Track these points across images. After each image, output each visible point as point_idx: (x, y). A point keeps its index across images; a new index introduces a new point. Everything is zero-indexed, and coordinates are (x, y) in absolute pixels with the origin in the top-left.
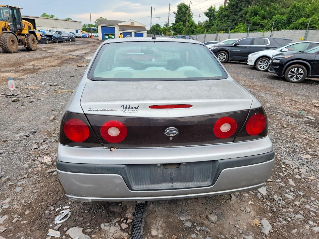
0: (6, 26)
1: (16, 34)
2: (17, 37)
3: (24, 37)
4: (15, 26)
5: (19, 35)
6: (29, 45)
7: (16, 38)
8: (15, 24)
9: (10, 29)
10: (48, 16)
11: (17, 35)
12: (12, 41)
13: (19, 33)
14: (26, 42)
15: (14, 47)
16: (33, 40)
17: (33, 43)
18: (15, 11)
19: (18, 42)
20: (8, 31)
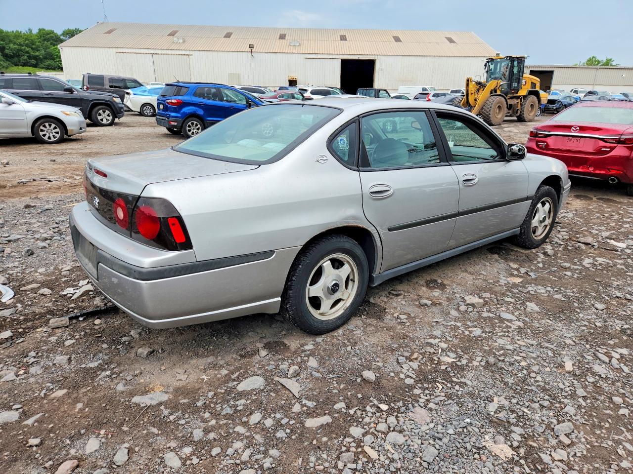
0: (497, 86)
1: (507, 98)
2: (506, 101)
3: (519, 100)
4: (510, 85)
5: (512, 98)
6: (523, 114)
7: (505, 103)
8: (510, 82)
9: (501, 91)
10: (599, 62)
11: (509, 99)
12: (499, 107)
13: (511, 95)
14: (519, 107)
15: (499, 116)
16: (532, 106)
17: (530, 110)
18: (516, 63)
19: (507, 107)
20: (499, 92)
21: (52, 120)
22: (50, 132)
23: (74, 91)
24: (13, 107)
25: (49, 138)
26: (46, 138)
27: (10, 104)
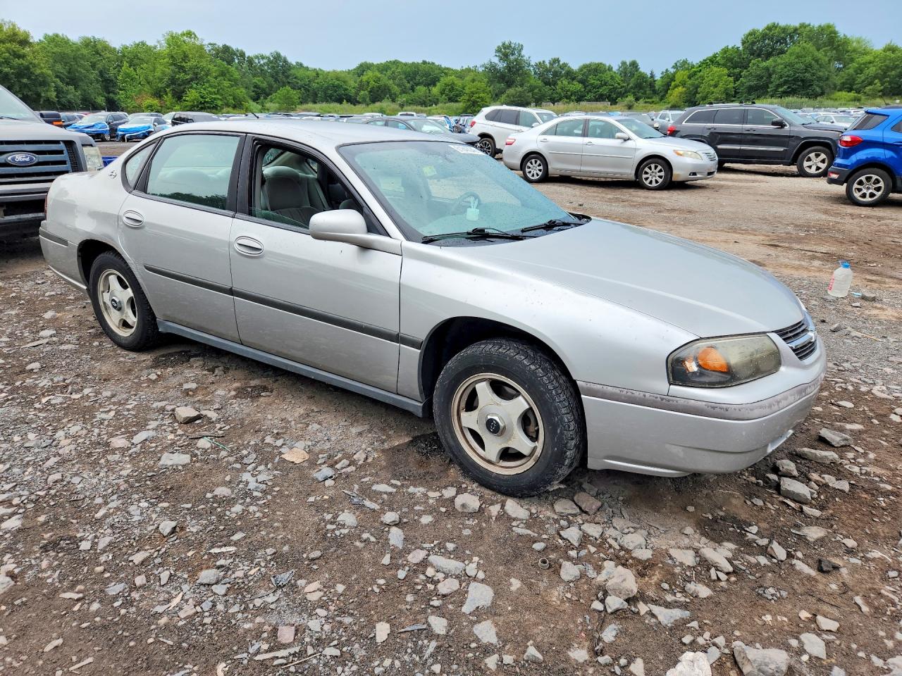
21: (660, 161)
22: (654, 175)
23: (785, 125)
24: (629, 144)
25: (651, 182)
26: (647, 183)
27: (625, 140)
